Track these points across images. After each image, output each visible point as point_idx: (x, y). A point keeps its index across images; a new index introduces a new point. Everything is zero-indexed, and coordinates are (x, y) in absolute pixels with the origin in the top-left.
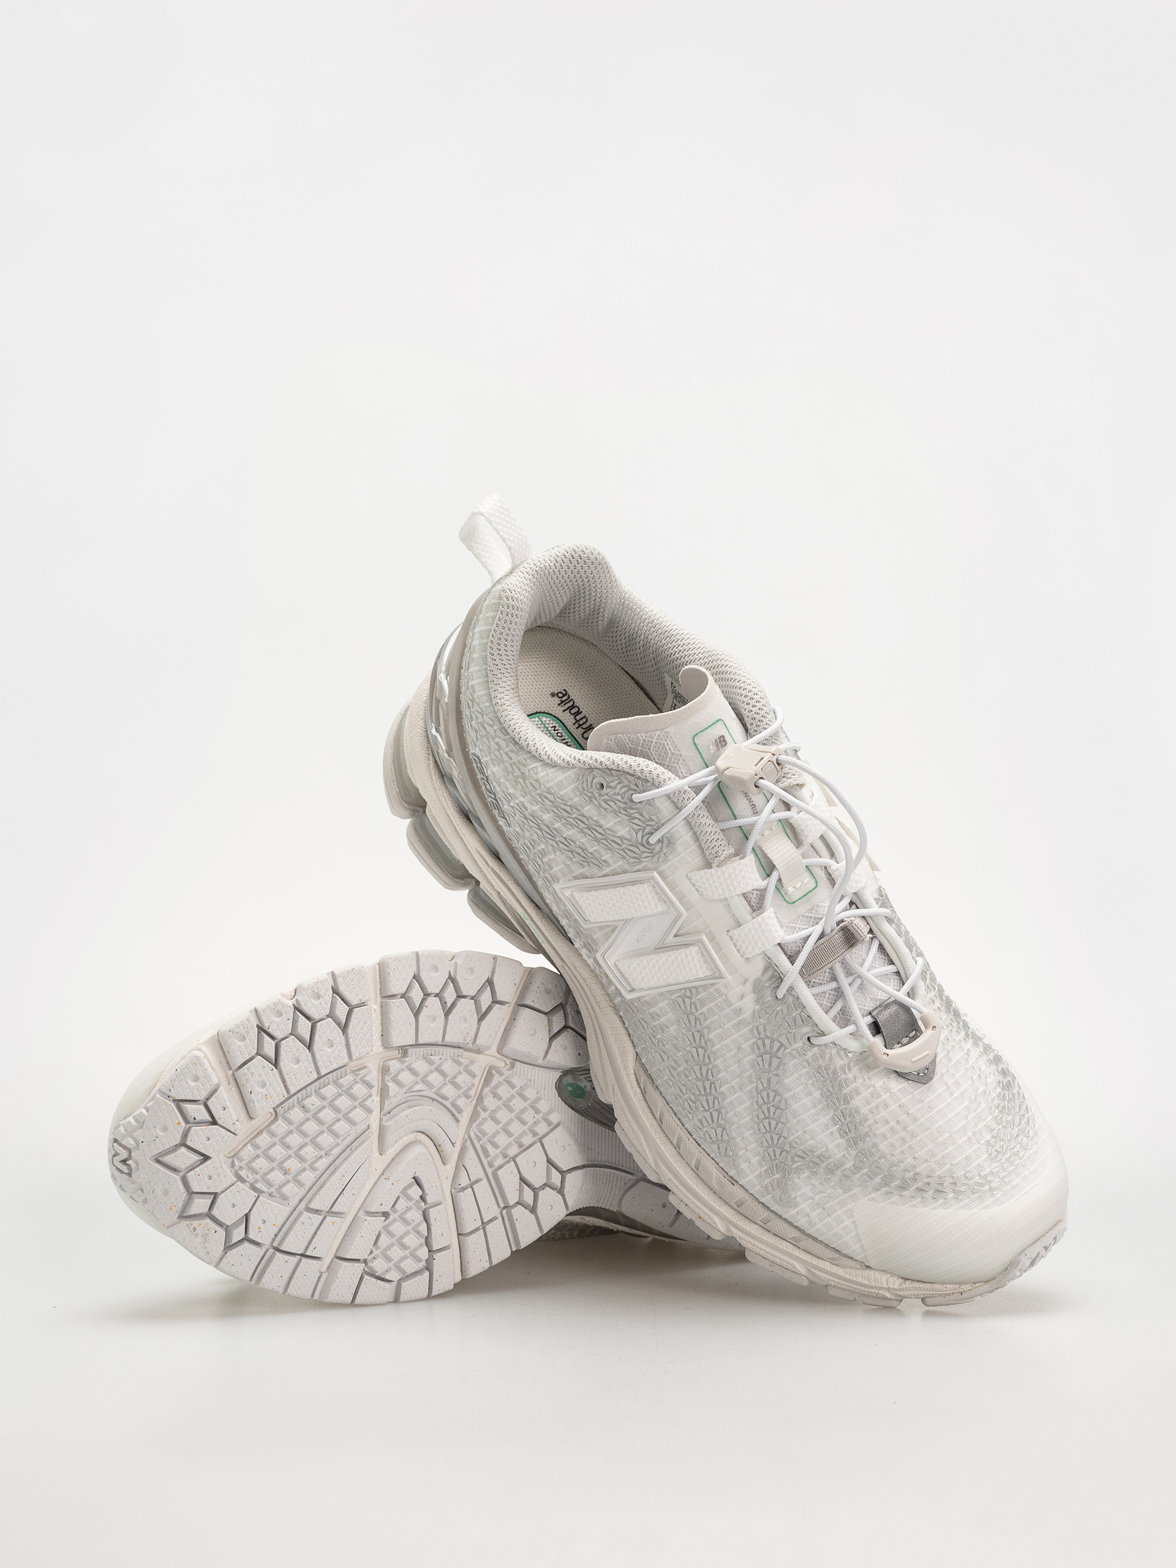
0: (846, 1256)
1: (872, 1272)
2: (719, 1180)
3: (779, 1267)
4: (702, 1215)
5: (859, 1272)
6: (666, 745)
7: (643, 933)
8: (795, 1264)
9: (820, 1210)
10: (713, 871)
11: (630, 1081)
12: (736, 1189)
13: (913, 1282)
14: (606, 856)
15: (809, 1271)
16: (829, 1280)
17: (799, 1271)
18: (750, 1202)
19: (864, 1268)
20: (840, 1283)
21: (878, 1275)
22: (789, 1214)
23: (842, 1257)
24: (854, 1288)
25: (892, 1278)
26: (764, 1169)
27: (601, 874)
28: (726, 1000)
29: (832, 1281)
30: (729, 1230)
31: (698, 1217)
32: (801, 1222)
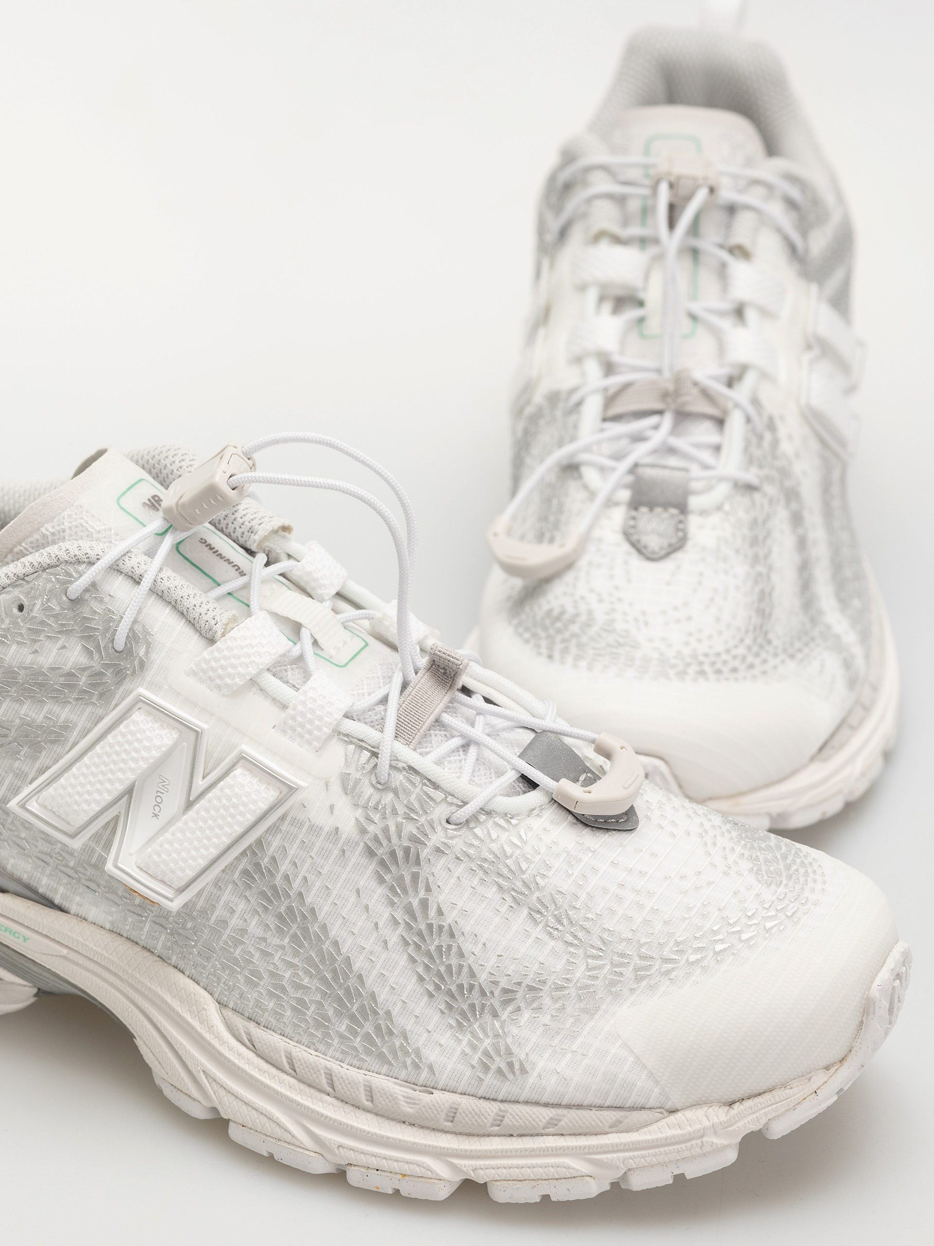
0: (633, 1108)
1: (679, 1115)
2: (408, 1098)
3: (546, 1182)
4: (406, 1168)
5: (663, 1123)
6: (84, 524)
7: (159, 800)
8: (568, 1161)
9: (569, 1056)
10: (218, 644)
11: (224, 1043)
12: (439, 1096)
13: (744, 1102)
14: (64, 713)
15: (592, 1162)
16: (625, 1159)
17: (577, 1170)
18: (466, 1102)
19: (666, 1114)
20: (643, 1157)
21: (689, 1114)
22: (528, 1086)
23: (628, 1113)
24: (666, 1154)
25: (711, 1109)
26: (464, 1043)
27: (67, 749)
28: (312, 828)
29: (631, 1158)
30: (455, 1168)
31: (400, 1177)
32: (550, 1088)
